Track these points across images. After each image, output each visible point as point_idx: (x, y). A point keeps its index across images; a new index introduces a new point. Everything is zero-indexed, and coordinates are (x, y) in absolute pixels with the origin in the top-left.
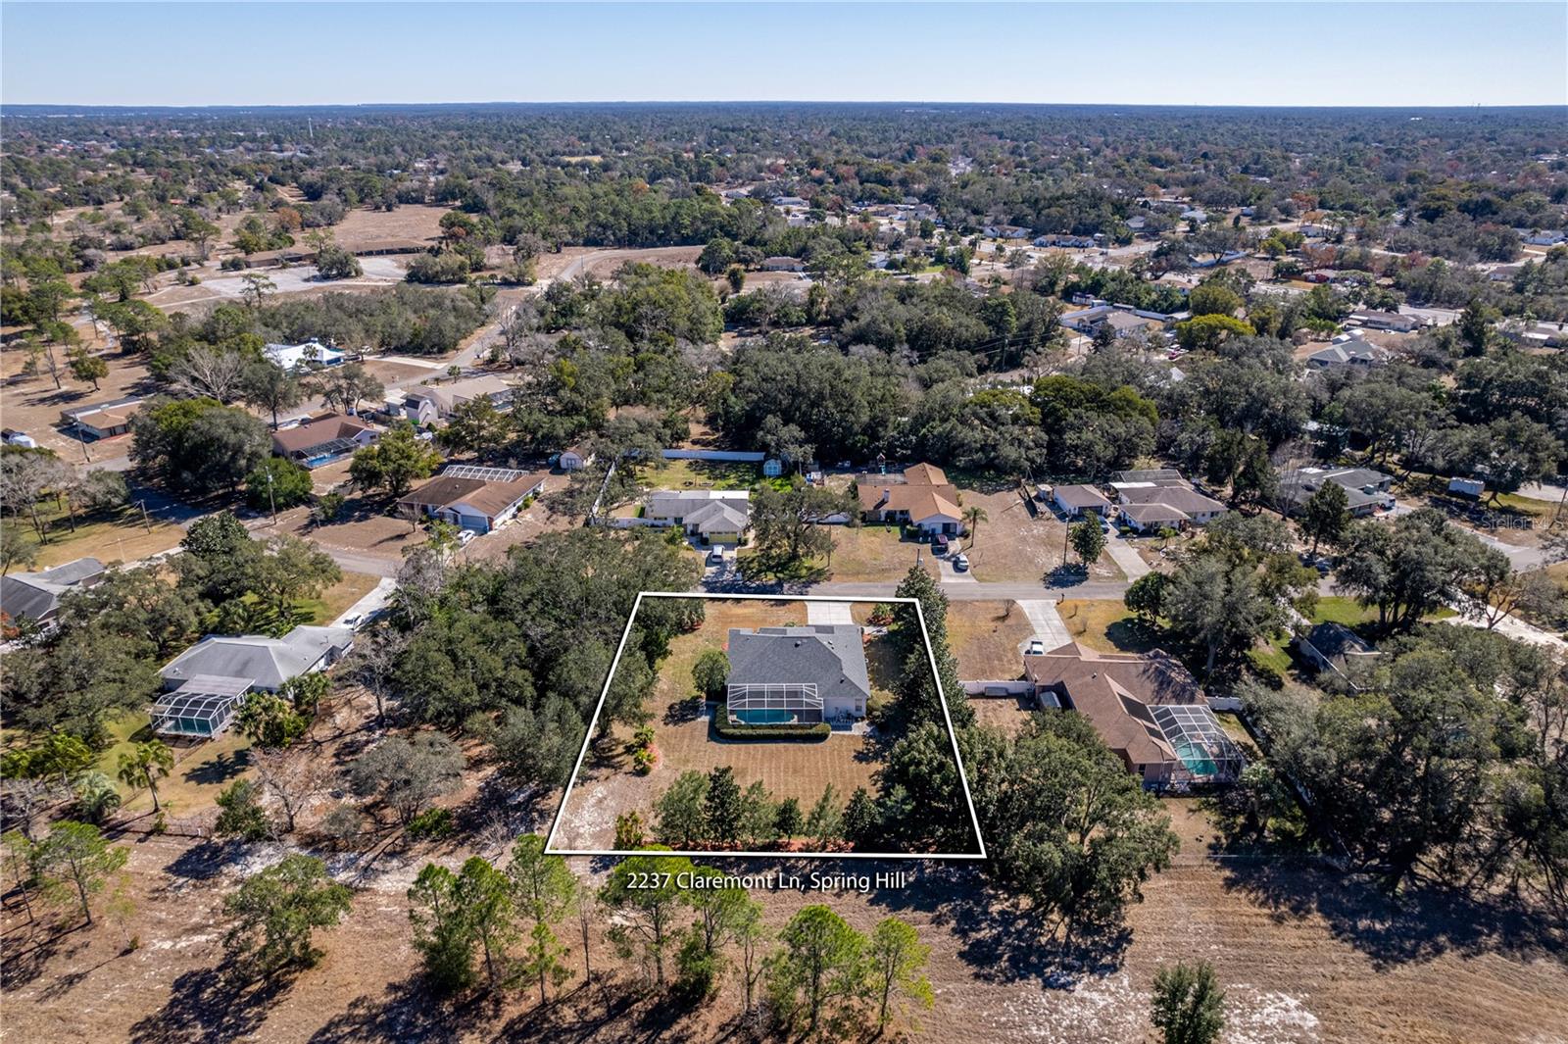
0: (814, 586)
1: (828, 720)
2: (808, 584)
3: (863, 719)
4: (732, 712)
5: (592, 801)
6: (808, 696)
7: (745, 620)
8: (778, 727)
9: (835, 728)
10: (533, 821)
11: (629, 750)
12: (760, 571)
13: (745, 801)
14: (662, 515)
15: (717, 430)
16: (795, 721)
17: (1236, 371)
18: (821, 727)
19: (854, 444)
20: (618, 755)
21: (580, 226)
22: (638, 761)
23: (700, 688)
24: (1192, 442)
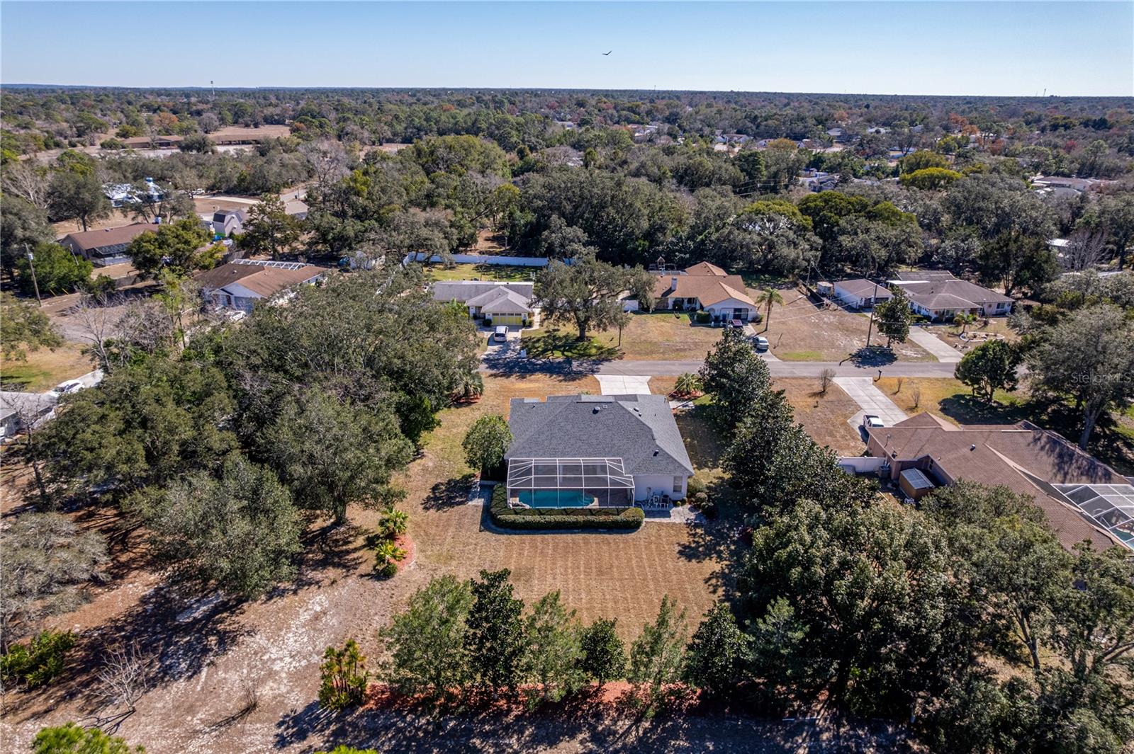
0: (606, 364)
1: (638, 504)
2: (599, 361)
3: (683, 502)
4: (514, 493)
5: (305, 616)
6: (613, 472)
7: (531, 392)
8: (574, 512)
9: (649, 514)
10: (206, 651)
11: (371, 542)
12: (545, 351)
13: (532, 625)
14: (445, 299)
15: (504, 245)
16: (595, 504)
17: (986, 189)
18: (631, 513)
19: (635, 249)
20: (355, 550)
21: (399, 128)
22: (381, 559)
23: (472, 463)
24: (957, 248)
